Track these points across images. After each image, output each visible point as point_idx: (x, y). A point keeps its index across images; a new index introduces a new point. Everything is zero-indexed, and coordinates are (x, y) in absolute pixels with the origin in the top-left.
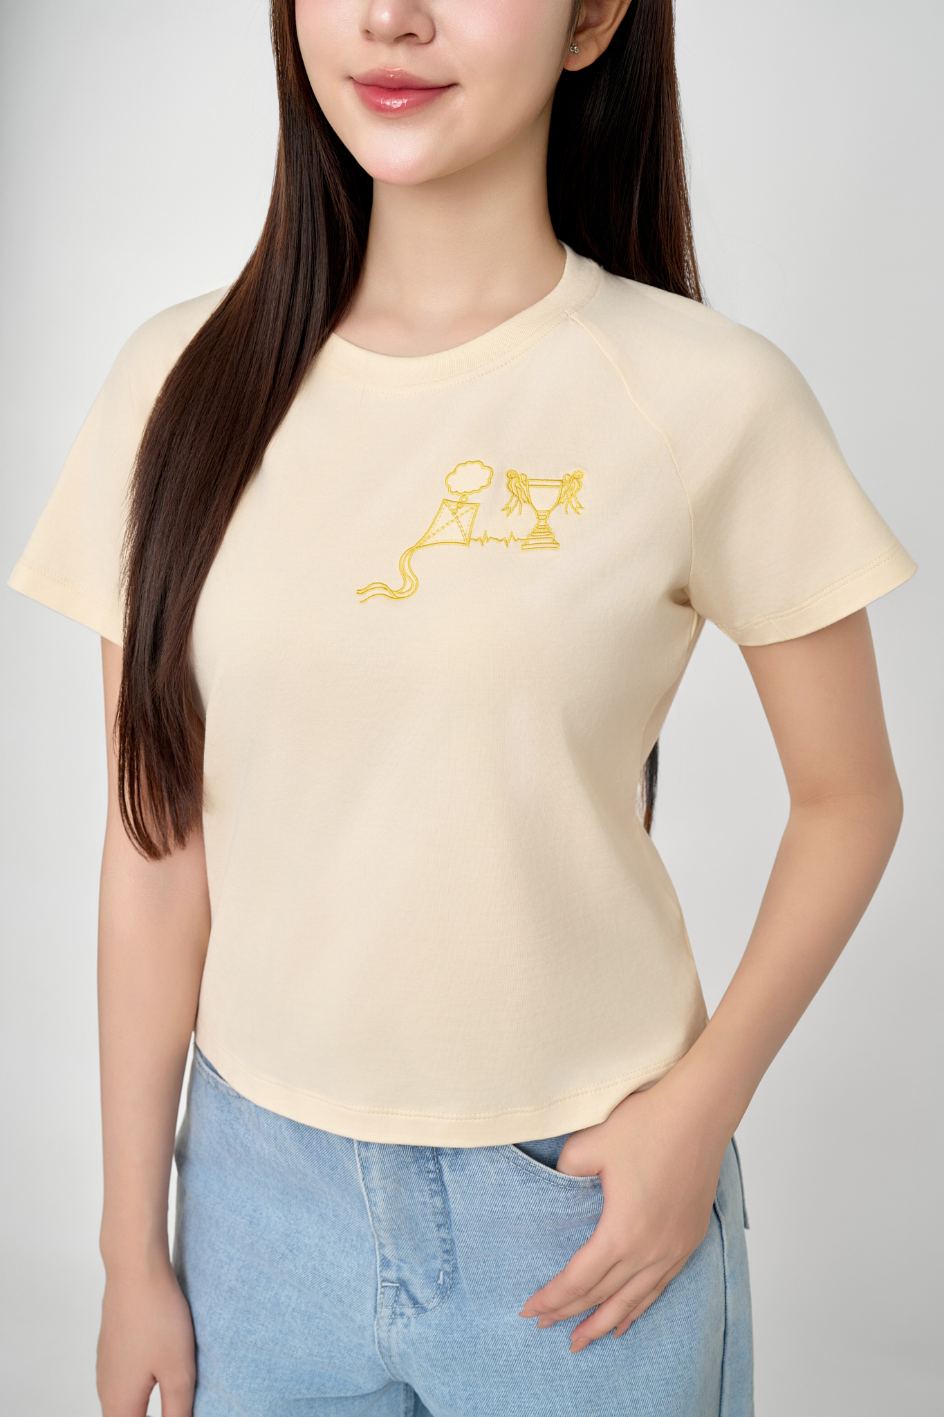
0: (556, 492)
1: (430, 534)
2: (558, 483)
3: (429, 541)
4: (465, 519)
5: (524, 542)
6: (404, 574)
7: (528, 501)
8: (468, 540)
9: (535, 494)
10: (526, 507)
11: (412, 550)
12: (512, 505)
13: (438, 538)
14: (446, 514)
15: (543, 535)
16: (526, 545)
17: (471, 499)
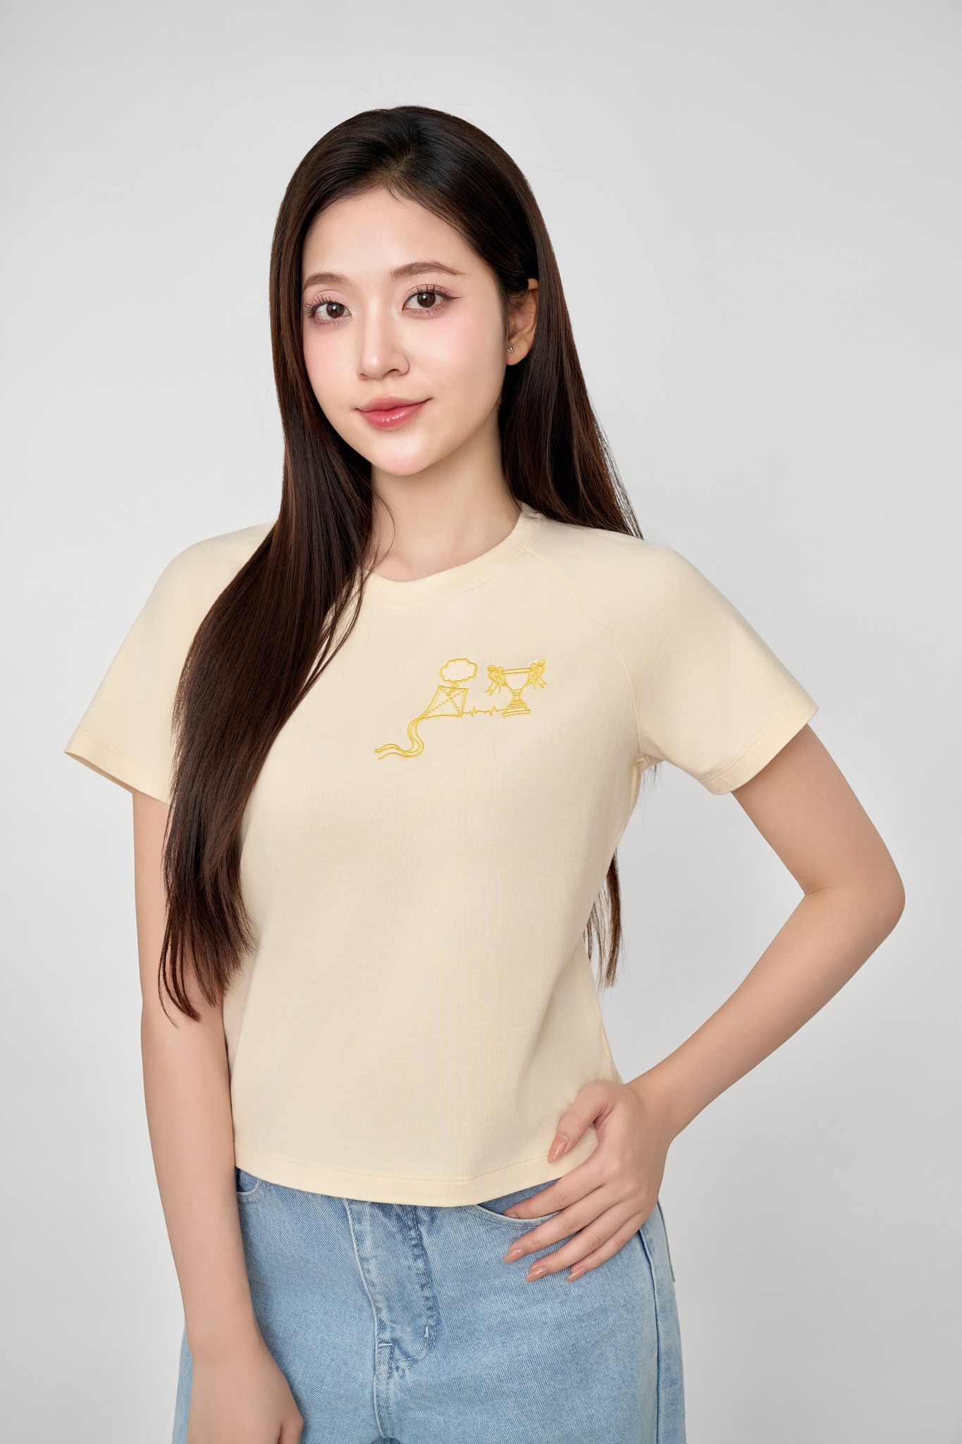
0: (525, 677)
1: (430, 709)
2: (527, 670)
3: (430, 715)
4: (458, 699)
5: (503, 712)
6: (411, 738)
7: (505, 684)
8: (461, 713)
9: (509, 679)
10: (504, 688)
11: (417, 720)
12: (493, 688)
13: (437, 712)
14: (442, 696)
15: (518, 705)
16: (505, 713)
17: (461, 685)
